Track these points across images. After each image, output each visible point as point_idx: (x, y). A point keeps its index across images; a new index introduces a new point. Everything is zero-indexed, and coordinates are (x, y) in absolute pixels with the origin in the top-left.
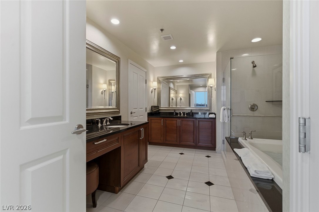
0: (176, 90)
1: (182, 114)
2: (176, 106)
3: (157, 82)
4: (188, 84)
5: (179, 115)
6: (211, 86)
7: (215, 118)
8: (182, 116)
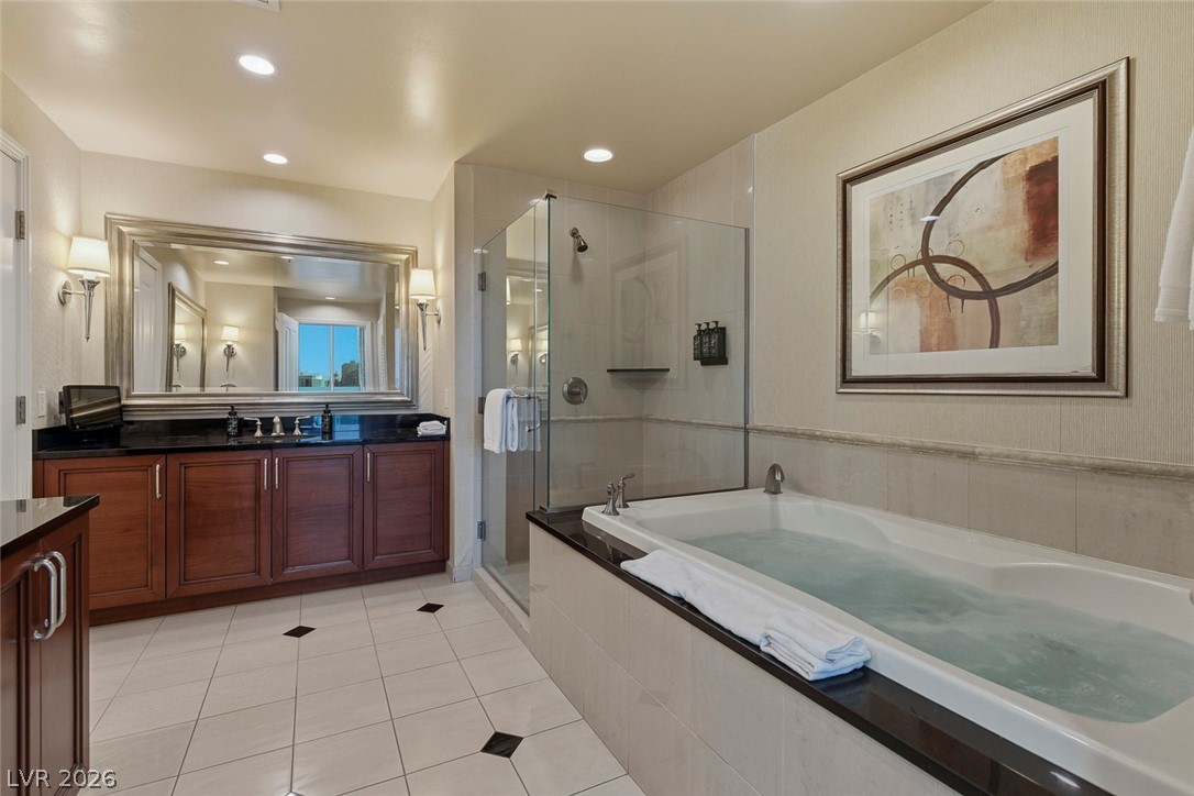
0: (203, 305)
1: (278, 427)
2: (202, 385)
4: (269, 282)
5: (258, 433)
6: (422, 300)
7: (446, 438)
8: (278, 437)
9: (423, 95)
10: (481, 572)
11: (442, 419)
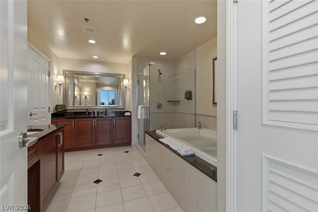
0: (80, 87)
1: (96, 113)
2: (80, 105)
3: (63, 76)
4: (94, 81)
5: (92, 115)
6: (126, 86)
7: (131, 116)
8: (96, 116)
9: (126, 42)
10: (138, 145)
11: (130, 112)
